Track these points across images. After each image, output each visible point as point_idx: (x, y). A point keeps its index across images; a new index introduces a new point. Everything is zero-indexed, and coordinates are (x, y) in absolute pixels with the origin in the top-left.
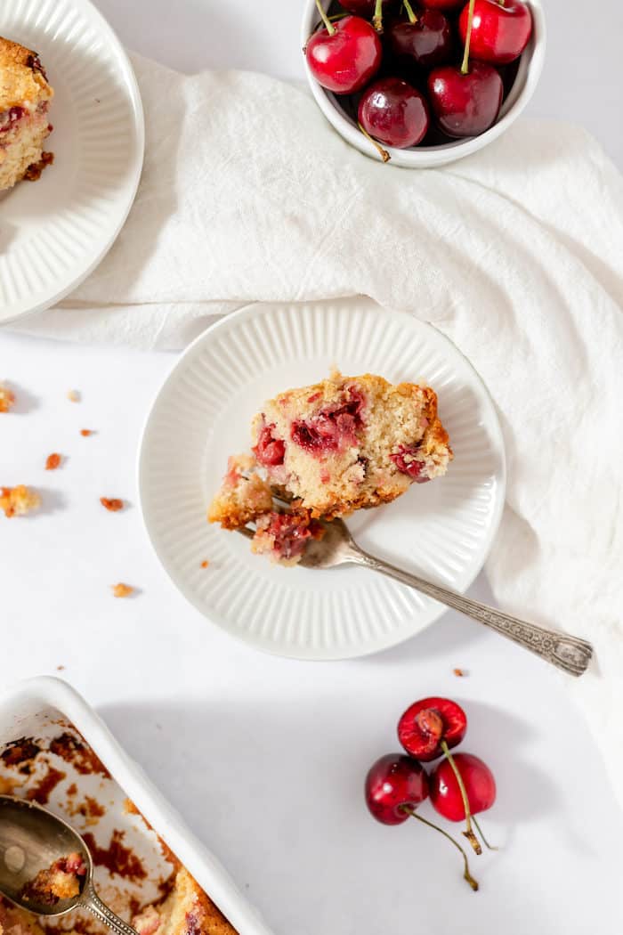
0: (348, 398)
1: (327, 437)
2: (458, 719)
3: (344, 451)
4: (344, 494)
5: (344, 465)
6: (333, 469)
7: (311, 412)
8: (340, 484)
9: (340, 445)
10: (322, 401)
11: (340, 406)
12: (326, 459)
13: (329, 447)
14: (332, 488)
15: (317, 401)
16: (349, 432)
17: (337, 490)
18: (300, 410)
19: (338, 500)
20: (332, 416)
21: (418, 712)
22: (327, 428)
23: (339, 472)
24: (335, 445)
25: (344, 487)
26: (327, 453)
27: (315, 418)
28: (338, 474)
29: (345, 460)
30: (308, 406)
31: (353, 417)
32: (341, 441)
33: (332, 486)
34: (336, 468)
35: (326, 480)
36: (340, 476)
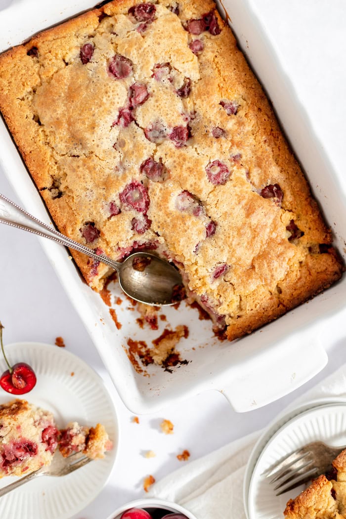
0: (9, 468)
1: (19, 448)
2: (4, 384)
3: (10, 442)
4: (9, 420)
5: (10, 435)
6: (15, 433)
7: (27, 461)
8: (11, 425)
9: (12, 445)
10: (22, 468)
11: (13, 465)
12: (19, 437)
13: (17, 444)
14: (16, 423)
15: (24, 467)
16: (8, 451)
17: (13, 422)
18: (33, 462)
19: (12, 417)
20: (17, 459)
21: (23, 389)
22: (18, 454)
23: (12, 431)
24: (14, 444)
25: (10, 424)
26: (19, 440)
27: (25, 458)
28: (13, 430)
29: (9, 437)
30: (28, 464)
31: (6, 458)
32: (11, 447)
33: (15, 424)
34: (14, 433)
35: (19, 427)
36: (11, 429)
